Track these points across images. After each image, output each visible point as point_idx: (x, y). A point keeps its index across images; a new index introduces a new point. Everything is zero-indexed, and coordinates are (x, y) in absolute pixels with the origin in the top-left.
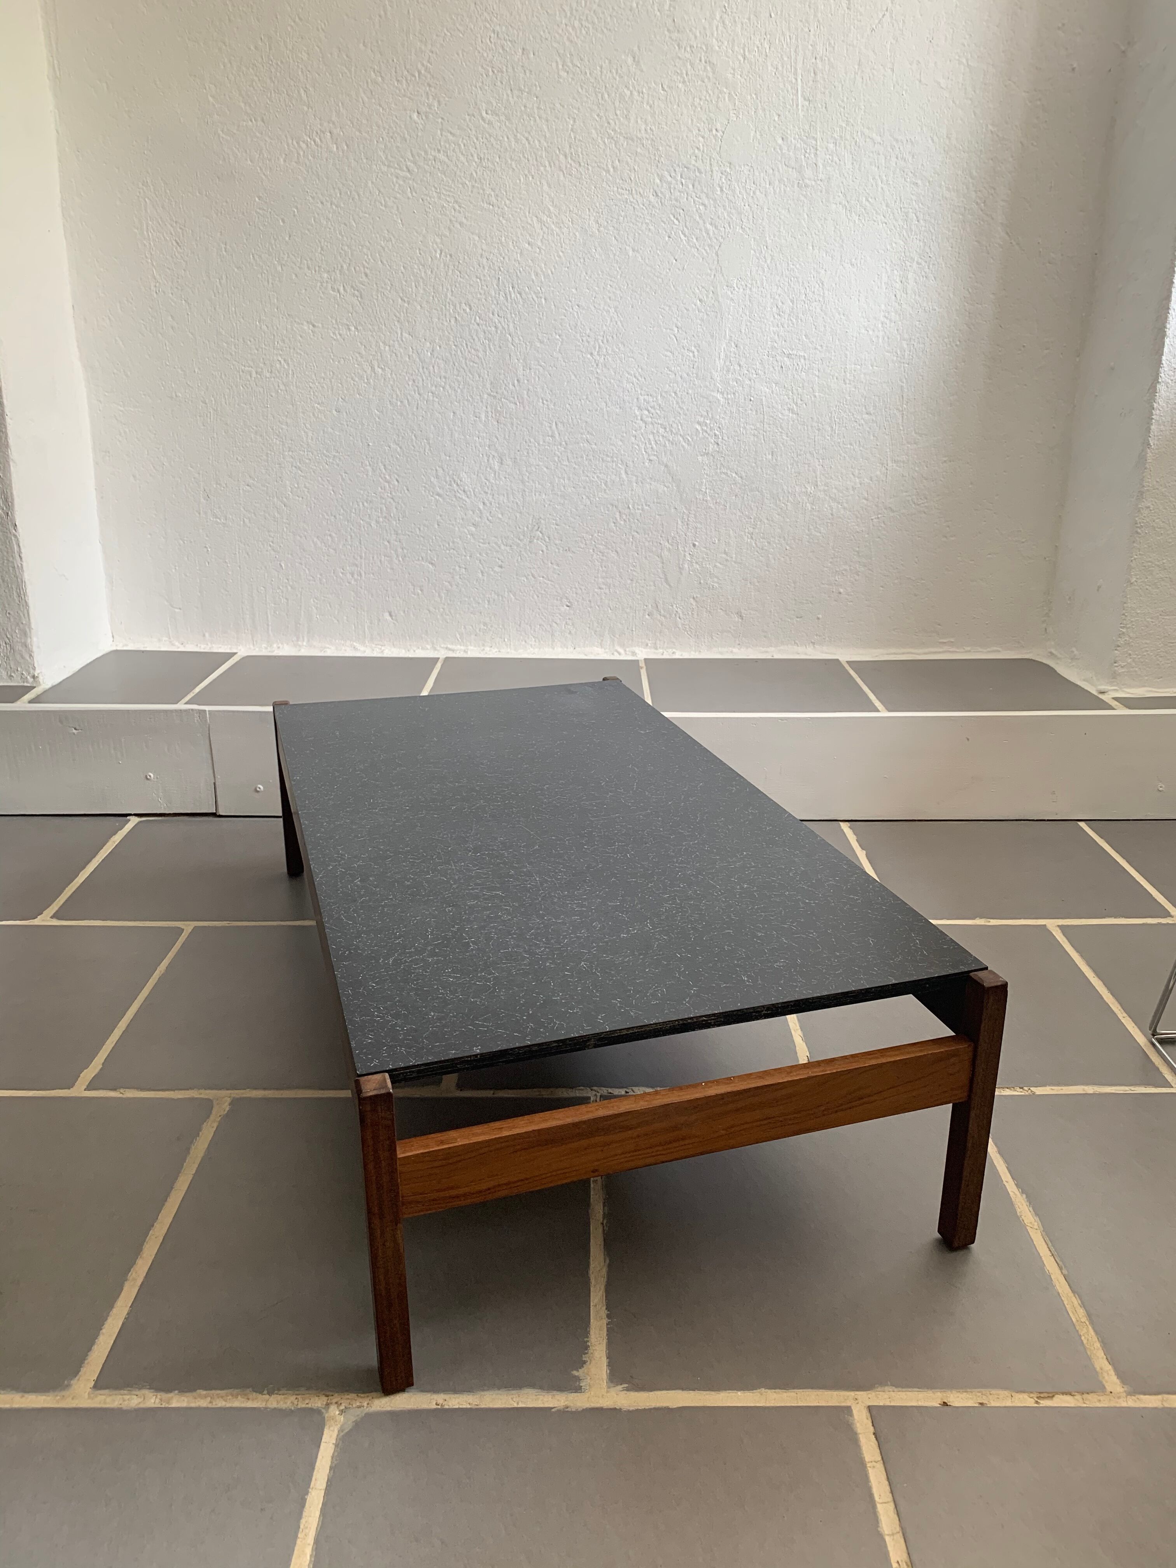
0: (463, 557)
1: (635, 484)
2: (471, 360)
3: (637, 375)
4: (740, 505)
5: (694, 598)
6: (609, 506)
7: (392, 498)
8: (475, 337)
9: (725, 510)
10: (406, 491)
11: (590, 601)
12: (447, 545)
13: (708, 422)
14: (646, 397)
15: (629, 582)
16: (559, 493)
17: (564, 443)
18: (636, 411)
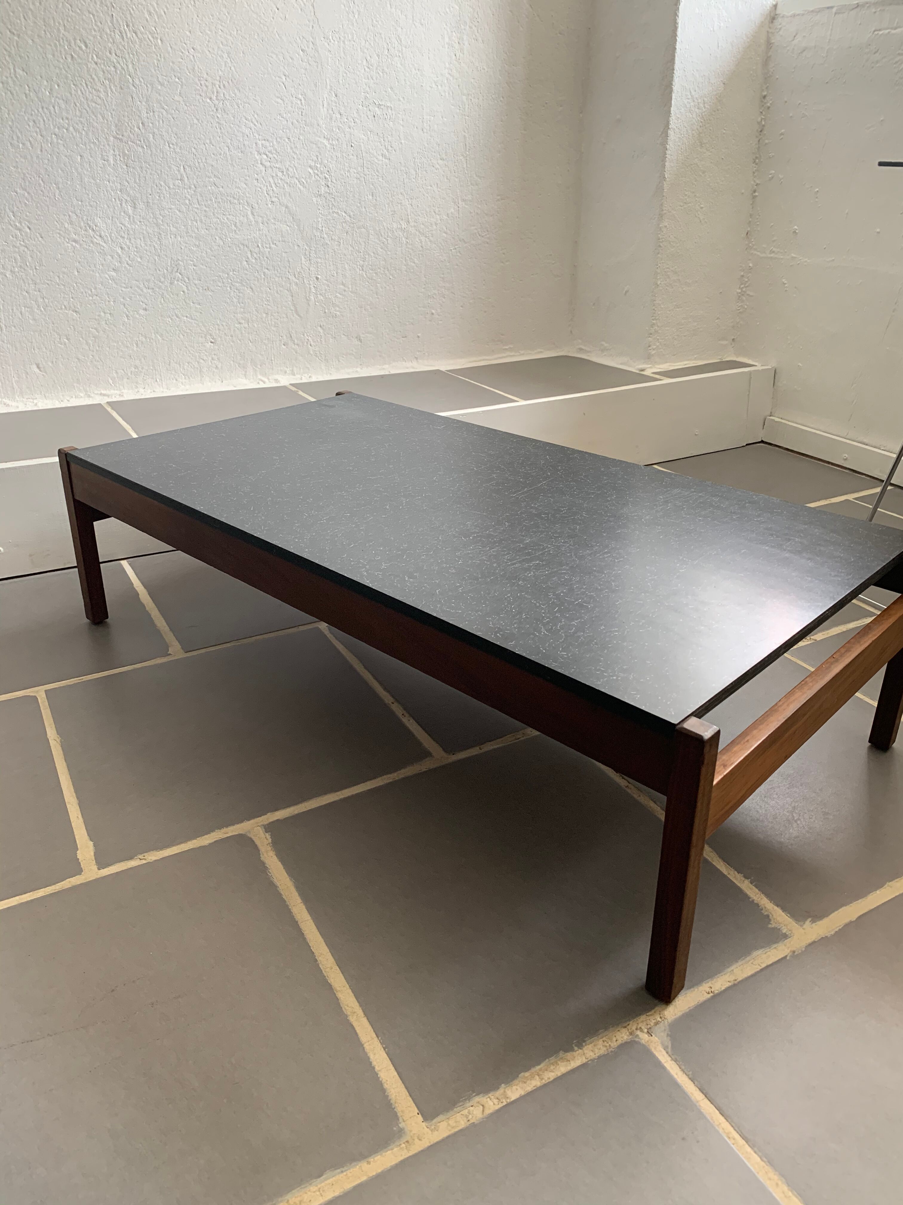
0: (107, 303)
1: (261, 224)
2: (92, 100)
3: (254, 120)
4: (351, 241)
5: (321, 326)
6: (240, 245)
7: (26, 247)
8: (94, 76)
9: (339, 245)
10: (40, 239)
11: (232, 336)
12: (90, 292)
13: (318, 166)
14: (263, 142)
15: (264, 315)
16: (194, 235)
17: (193, 186)
18: (256, 156)
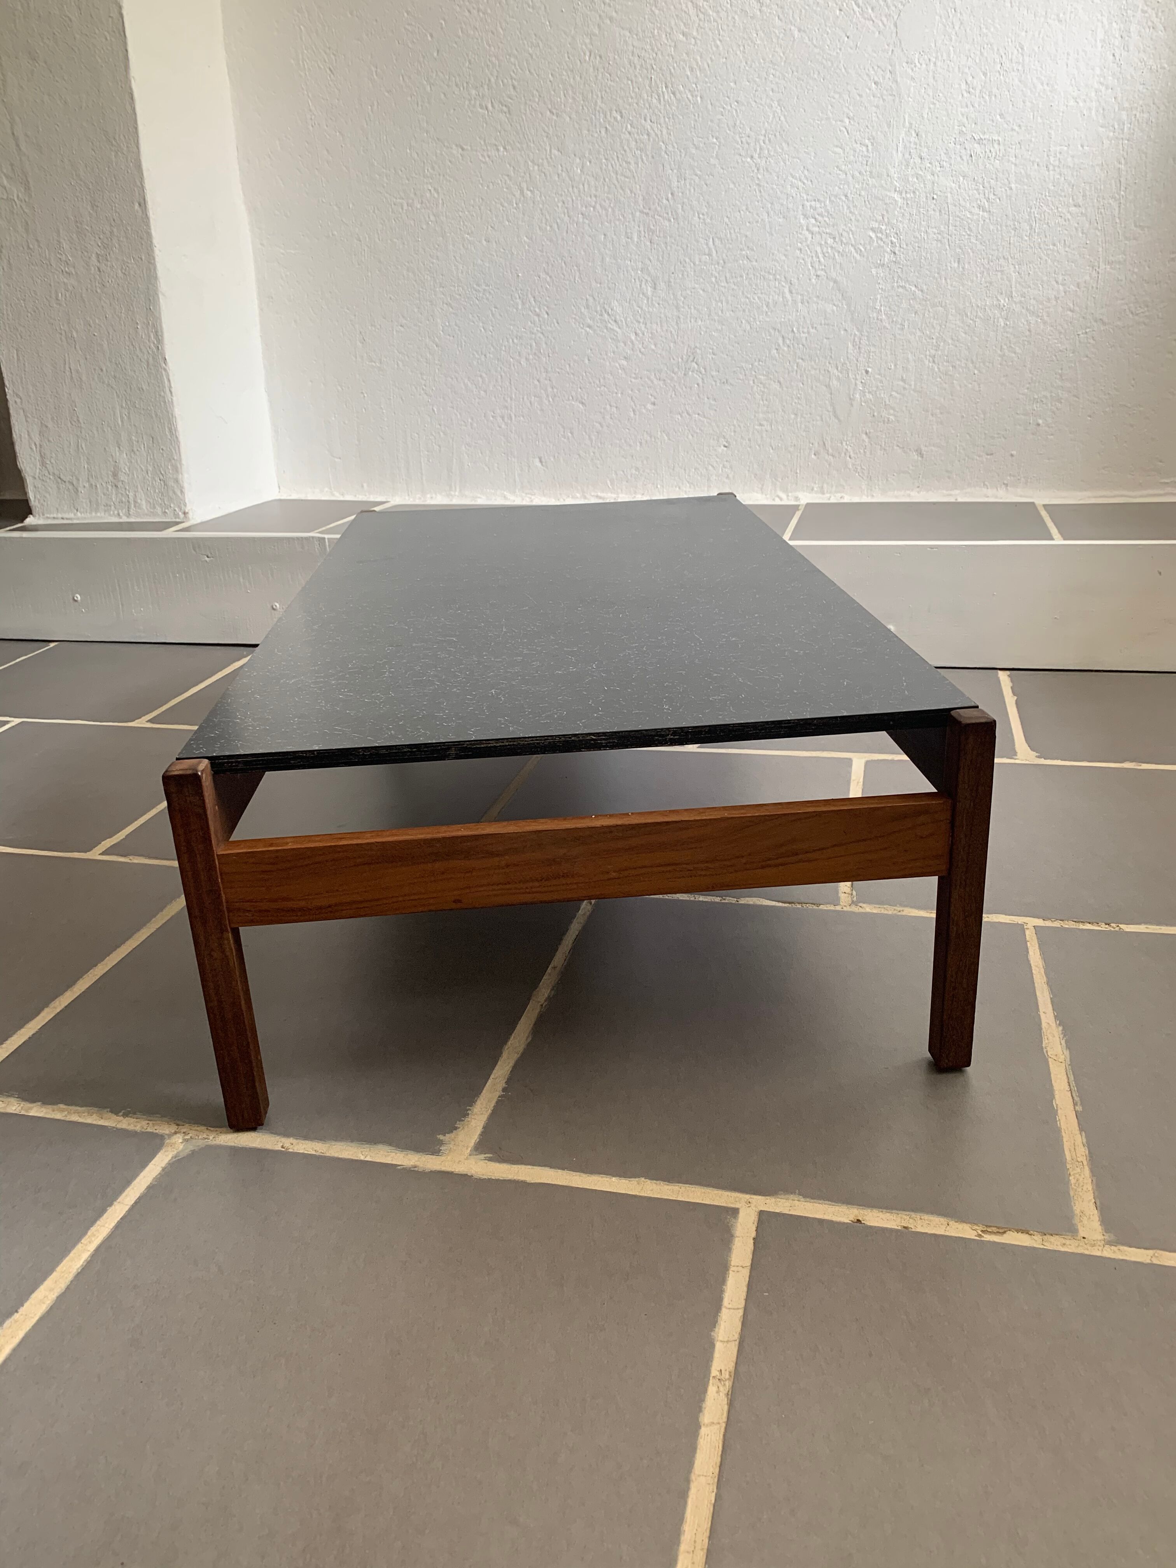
0: (615, 395)
1: (800, 304)
2: (622, 175)
3: (803, 178)
4: (920, 323)
5: (866, 434)
6: (771, 330)
7: (542, 333)
8: (626, 147)
9: (902, 329)
10: (556, 324)
11: (749, 440)
12: (598, 382)
13: (883, 227)
14: (813, 203)
15: (793, 416)
16: (716, 318)
17: (721, 262)
18: (802, 221)
